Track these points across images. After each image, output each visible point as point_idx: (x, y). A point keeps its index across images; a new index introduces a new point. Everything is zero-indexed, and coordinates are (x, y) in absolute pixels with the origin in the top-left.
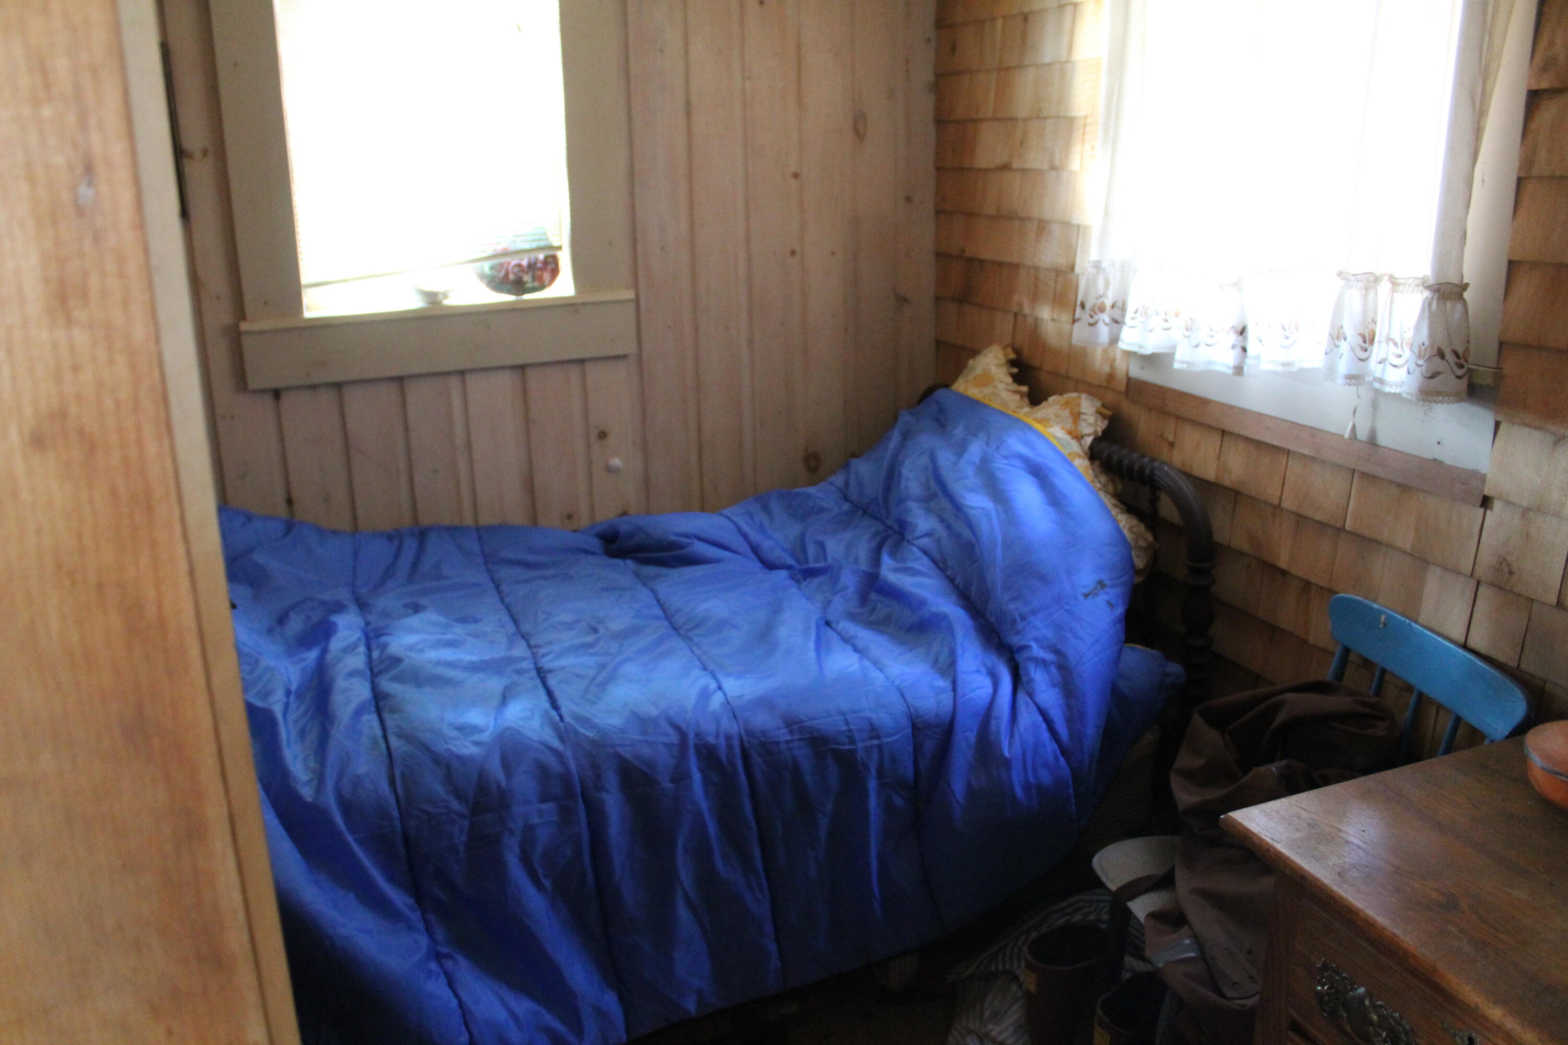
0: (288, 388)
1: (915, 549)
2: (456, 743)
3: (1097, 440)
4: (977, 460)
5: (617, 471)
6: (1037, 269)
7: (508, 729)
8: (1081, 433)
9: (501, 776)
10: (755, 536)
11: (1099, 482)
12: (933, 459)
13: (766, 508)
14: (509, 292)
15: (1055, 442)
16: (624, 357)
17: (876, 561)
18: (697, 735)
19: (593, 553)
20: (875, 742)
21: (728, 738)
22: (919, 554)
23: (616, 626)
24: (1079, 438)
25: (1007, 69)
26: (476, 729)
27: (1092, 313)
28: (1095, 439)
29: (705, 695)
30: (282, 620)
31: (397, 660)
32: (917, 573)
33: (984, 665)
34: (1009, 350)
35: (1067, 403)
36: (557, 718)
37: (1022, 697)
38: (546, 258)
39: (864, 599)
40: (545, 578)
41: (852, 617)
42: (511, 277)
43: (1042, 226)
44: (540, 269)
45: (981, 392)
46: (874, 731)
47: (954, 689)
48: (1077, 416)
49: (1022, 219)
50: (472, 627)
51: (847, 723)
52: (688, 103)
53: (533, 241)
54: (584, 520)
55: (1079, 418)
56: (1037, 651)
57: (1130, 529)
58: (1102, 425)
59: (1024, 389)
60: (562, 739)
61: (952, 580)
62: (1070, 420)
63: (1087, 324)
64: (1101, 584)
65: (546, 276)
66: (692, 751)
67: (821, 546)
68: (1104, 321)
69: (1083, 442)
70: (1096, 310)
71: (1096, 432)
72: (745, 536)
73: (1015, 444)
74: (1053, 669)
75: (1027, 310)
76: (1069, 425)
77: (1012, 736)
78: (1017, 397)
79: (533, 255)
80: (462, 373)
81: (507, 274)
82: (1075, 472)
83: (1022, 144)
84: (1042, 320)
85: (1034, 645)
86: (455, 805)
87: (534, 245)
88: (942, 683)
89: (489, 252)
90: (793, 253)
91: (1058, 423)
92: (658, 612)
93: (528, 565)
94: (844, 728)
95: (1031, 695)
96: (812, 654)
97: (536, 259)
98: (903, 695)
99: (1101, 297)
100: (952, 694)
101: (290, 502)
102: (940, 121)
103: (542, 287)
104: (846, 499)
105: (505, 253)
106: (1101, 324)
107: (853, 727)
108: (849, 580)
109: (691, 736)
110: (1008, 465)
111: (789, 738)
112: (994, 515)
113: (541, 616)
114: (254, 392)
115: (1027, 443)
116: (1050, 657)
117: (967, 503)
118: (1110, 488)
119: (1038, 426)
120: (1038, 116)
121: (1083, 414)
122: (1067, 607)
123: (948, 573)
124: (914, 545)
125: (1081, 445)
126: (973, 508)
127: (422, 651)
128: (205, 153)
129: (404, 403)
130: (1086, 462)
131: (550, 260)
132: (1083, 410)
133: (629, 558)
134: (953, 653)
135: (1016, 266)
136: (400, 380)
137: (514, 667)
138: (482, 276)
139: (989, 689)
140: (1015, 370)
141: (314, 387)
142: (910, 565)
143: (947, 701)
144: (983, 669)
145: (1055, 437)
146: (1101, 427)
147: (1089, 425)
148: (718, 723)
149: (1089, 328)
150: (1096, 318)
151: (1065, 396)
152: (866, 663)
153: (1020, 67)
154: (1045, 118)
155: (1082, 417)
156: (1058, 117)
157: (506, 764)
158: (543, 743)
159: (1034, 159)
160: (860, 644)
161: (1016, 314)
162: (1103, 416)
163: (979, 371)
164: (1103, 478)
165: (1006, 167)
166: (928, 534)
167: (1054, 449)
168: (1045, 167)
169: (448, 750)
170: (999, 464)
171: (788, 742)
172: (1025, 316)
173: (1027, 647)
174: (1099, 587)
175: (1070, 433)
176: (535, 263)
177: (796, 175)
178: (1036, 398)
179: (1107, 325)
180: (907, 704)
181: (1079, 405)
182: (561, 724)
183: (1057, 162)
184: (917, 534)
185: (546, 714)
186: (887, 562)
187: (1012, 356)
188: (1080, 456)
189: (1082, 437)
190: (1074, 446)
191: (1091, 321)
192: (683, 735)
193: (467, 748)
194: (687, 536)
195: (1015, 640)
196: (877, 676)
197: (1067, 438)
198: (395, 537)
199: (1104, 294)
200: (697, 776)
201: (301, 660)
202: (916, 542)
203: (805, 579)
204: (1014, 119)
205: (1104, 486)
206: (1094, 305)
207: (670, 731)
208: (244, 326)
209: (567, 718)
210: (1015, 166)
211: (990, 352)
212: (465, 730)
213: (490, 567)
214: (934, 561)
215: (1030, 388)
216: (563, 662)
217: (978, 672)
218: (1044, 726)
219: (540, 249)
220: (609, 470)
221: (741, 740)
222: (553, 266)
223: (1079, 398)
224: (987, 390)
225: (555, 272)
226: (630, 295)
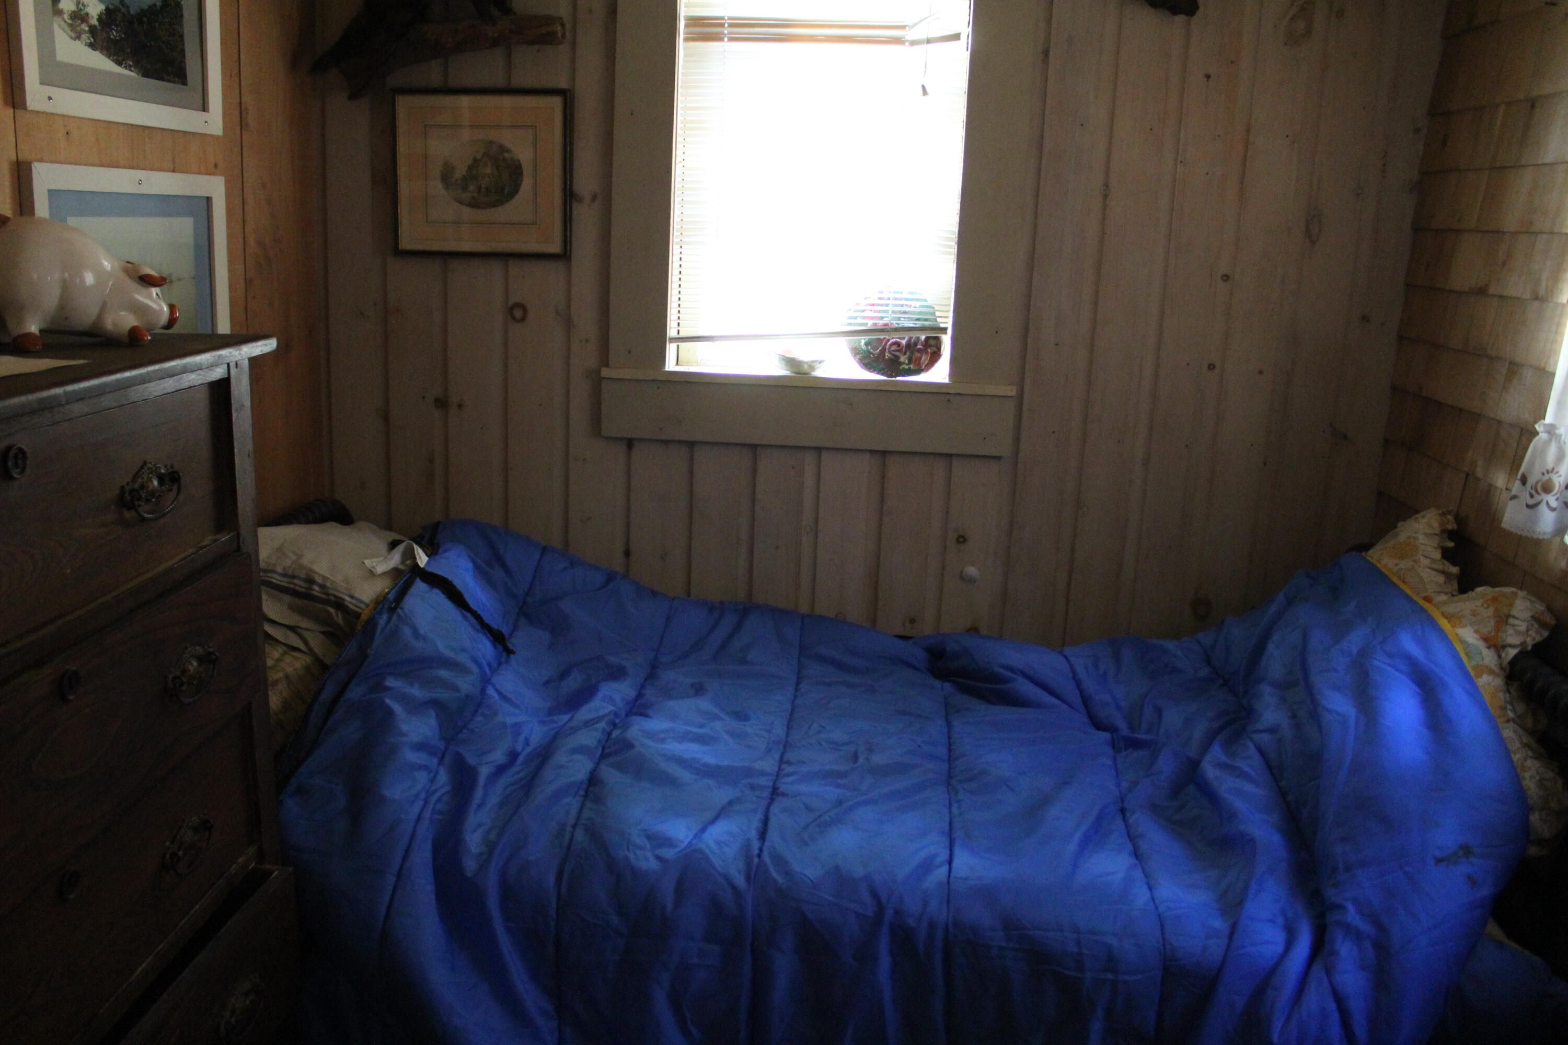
0: (640, 440)
1: (1250, 745)
2: (638, 852)
3: (1523, 654)
4: (1355, 650)
5: (971, 580)
6: (1499, 422)
7: (701, 851)
8: (1504, 641)
9: (669, 902)
10: (1090, 685)
11: (1514, 710)
12: (1305, 637)
13: (1117, 657)
14: (880, 372)
15: (1459, 648)
16: (999, 458)
17: (1206, 746)
18: (897, 912)
19: (915, 668)
20: (1110, 976)
21: (932, 925)
22: (1252, 750)
23: (879, 759)
24: (1498, 647)
25: (1502, 168)
26: (668, 842)
27: (1533, 492)
28: (1520, 653)
29: (927, 866)
30: (564, 674)
31: (629, 746)
32: (1243, 775)
33: (1283, 913)
34: (1450, 518)
35: (1495, 599)
36: (756, 852)
37: (1317, 970)
38: (927, 338)
39: (1176, 789)
40: (850, 686)
41: (1155, 809)
42: (887, 355)
43: (1514, 368)
44: (919, 350)
45: (1397, 565)
46: (1111, 961)
47: (1231, 937)
48: (1503, 619)
49: (1490, 358)
50: (736, 725)
51: (1079, 943)
52: (1106, 185)
53: (918, 320)
54: (926, 628)
55: (1507, 623)
56: (1352, 916)
57: (1541, 784)
58: (1535, 637)
59: (1455, 570)
60: (748, 878)
61: (1283, 794)
62: (1492, 623)
63: (1524, 506)
64: (1466, 850)
65: (925, 359)
66: (885, 929)
67: (1159, 711)
68: (1547, 503)
69: (1503, 655)
70: (1539, 489)
71: (1523, 644)
72: (1078, 683)
73: (1407, 643)
74: (1368, 945)
75: (1479, 472)
76: (1489, 627)
77: (1288, 1018)
78: (1441, 579)
79: (914, 335)
80: (819, 450)
81: (883, 351)
82: (1473, 691)
83: (1504, 264)
84: (1496, 488)
85: (1350, 907)
86: (615, 920)
87: (919, 324)
88: (1218, 923)
89: (870, 324)
90: (1211, 367)
91: (1472, 624)
92: (942, 751)
93: (839, 666)
94: (1076, 950)
95: (1329, 971)
96: (1072, 847)
97: (918, 338)
98: (1162, 927)
99: (1548, 472)
100: (1226, 941)
101: (627, 553)
102: (1419, 228)
103: (918, 371)
104: (1209, 662)
105: (885, 329)
106: (1543, 507)
107: (1085, 951)
108: (1166, 765)
109: (889, 914)
110: (1390, 665)
111: (1003, 944)
112: (1352, 724)
113: (815, 727)
114: (608, 438)
115: (1422, 642)
116: (1365, 927)
117: (1324, 702)
118: (1529, 722)
119: (1444, 623)
120: (1528, 230)
121: (1514, 617)
122: (1407, 869)
123: (1283, 784)
124: (1252, 740)
125: (1500, 657)
126: (1329, 711)
127: (663, 741)
128: (594, 198)
129: (754, 471)
130: (1499, 682)
131: (932, 342)
132: (1514, 612)
133: (949, 681)
134: (1245, 889)
135: (1476, 417)
136: (754, 447)
137: (750, 780)
138: (856, 351)
139: (1280, 949)
140: (1451, 544)
141: (666, 442)
142: (1239, 763)
143: (1216, 949)
144: (1280, 920)
145: (1463, 642)
146: (1534, 639)
147: (1518, 633)
148: (925, 904)
149: (1526, 510)
150: (1537, 498)
151: (1497, 589)
152: (1138, 874)
153: (1518, 167)
154: (1536, 233)
155: (1511, 621)
156: (1552, 233)
157: (680, 890)
158: (726, 877)
159: (1515, 286)
160: (1143, 846)
161: (1468, 475)
162: (1543, 625)
163: (1402, 537)
164: (1521, 708)
165: (1482, 291)
166: (1272, 730)
167: (1455, 655)
168: (1527, 296)
169: (627, 859)
170: (1379, 661)
171: (1001, 948)
172: (1478, 480)
173: (1340, 907)
174: (1461, 853)
175: (1485, 639)
176: (916, 344)
177: (1226, 278)
178: (1465, 585)
179: (1553, 510)
180: (1164, 939)
181: (1511, 605)
182: (756, 860)
183: (1542, 292)
184: (1259, 726)
185: (747, 847)
186: (1216, 752)
187: (1452, 526)
188: (1491, 672)
189: (1504, 647)
190: (1489, 657)
191: (1531, 502)
192: (880, 908)
193: (647, 861)
194: (1011, 669)
195: (1331, 894)
196: (1141, 895)
197: (1481, 645)
198: (716, 609)
199: (1553, 469)
200: (885, 962)
201: (553, 722)
202: (1256, 737)
203: (1126, 749)
204: (1498, 232)
205: (1519, 717)
206: (1537, 483)
207: (867, 898)
208: (605, 372)
209: (766, 857)
210: (1491, 291)
211: (1423, 517)
212: (658, 841)
213: (802, 659)
214: (1270, 767)
215: (1461, 570)
216: (803, 788)
217: (1271, 921)
218: (1335, 1017)
219: (923, 329)
220: (962, 577)
221: (946, 929)
222: (934, 349)
223: (1515, 594)
224: (1403, 564)
225: (935, 356)
226: (1012, 391)
